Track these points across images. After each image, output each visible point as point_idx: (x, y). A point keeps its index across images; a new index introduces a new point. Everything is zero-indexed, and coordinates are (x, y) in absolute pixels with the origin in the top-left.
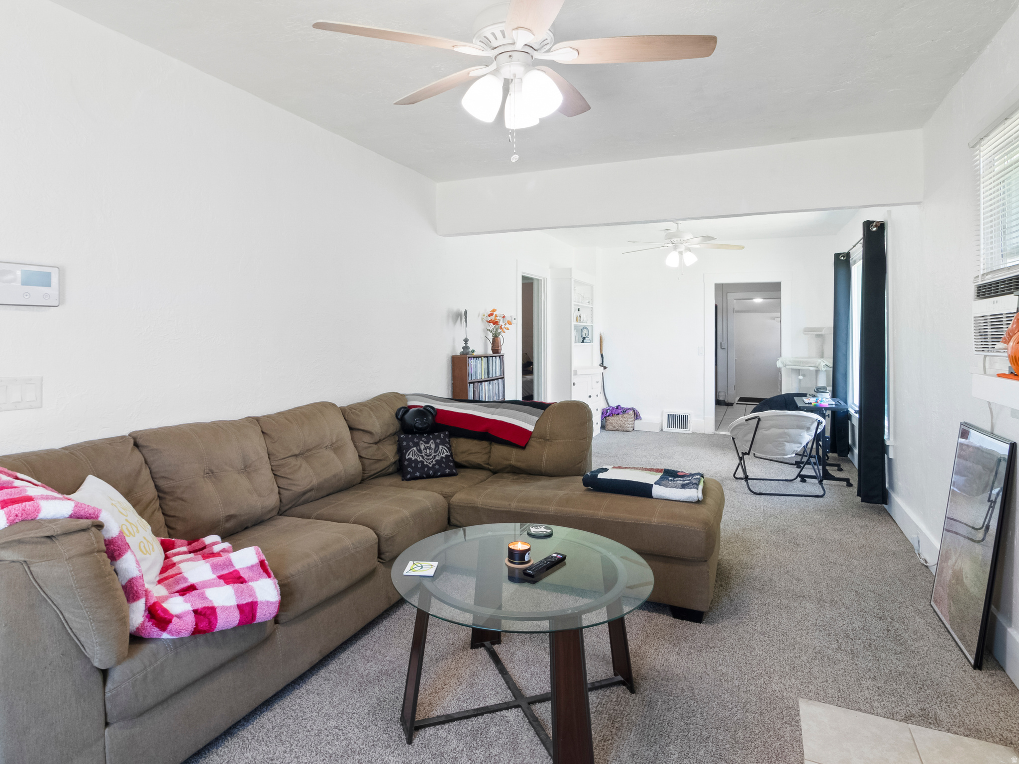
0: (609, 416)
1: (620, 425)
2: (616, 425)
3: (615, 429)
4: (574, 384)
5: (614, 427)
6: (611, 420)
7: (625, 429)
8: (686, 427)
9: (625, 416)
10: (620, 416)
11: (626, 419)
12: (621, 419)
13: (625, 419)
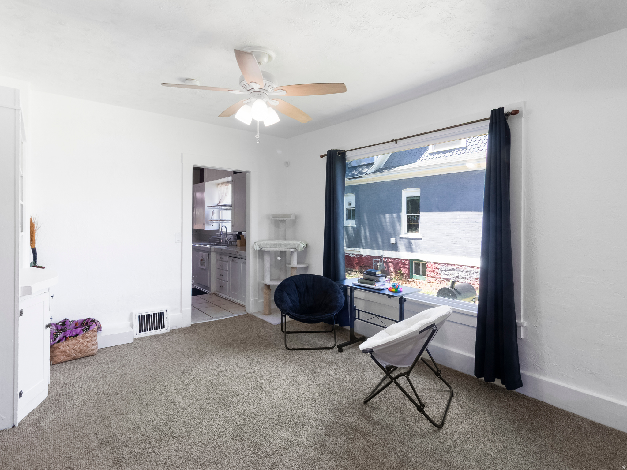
0: (59, 341)
1: (79, 350)
2: (72, 351)
3: (70, 358)
4: (21, 313)
5: (69, 356)
6: (63, 347)
7: (88, 353)
8: (163, 326)
9: (87, 335)
10: (79, 338)
11: (90, 339)
12: (81, 341)
13: (87, 340)
